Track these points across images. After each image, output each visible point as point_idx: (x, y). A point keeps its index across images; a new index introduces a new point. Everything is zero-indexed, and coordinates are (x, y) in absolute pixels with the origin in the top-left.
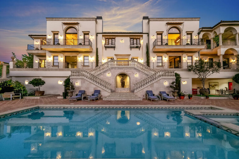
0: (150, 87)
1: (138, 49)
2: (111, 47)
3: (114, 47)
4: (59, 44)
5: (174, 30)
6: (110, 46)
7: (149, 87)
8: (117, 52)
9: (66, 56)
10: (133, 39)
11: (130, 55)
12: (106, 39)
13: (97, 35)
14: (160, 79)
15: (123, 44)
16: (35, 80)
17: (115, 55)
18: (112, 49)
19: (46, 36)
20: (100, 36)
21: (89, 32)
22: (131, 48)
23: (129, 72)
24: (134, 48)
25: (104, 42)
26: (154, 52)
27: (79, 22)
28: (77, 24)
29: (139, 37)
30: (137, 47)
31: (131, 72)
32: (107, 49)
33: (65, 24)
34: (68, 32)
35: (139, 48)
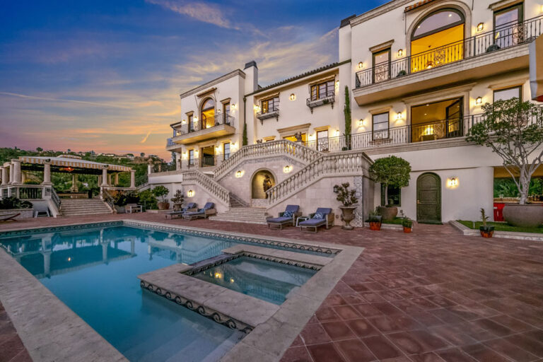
0: (298, 197)
1: (329, 107)
2: (272, 117)
3: (276, 116)
4: (193, 131)
5: (450, 15)
6: (270, 114)
7: (295, 196)
8: (283, 123)
9: (202, 149)
10: (319, 85)
11: (310, 124)
12: (262, 102)
13: (245, 101)
14: (321, 179)
15: (293, 103)
16: (158, 188)
17: (278, 130)
18: (274, 120)
19: (180, 123)
20: (250, 99)
21: (230, 98)
22: (312, 108)
23: (274, 167)
24: (320, 106)
25: (257, 109)
26: (363, 106)
27: (214, 87)
28: (213, 90)
29: (330, 77)
30: (326, 103)
31: (278, 167)
32: (265, 122)
33: (200, 96)
34: (205, 107)
35: (332, 103)
